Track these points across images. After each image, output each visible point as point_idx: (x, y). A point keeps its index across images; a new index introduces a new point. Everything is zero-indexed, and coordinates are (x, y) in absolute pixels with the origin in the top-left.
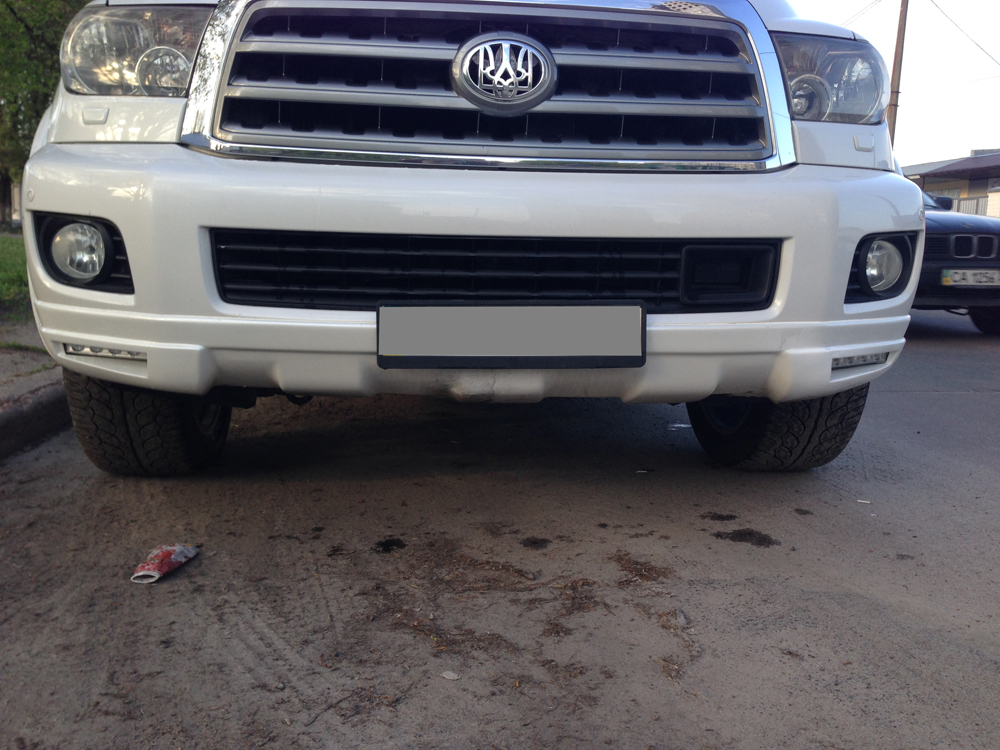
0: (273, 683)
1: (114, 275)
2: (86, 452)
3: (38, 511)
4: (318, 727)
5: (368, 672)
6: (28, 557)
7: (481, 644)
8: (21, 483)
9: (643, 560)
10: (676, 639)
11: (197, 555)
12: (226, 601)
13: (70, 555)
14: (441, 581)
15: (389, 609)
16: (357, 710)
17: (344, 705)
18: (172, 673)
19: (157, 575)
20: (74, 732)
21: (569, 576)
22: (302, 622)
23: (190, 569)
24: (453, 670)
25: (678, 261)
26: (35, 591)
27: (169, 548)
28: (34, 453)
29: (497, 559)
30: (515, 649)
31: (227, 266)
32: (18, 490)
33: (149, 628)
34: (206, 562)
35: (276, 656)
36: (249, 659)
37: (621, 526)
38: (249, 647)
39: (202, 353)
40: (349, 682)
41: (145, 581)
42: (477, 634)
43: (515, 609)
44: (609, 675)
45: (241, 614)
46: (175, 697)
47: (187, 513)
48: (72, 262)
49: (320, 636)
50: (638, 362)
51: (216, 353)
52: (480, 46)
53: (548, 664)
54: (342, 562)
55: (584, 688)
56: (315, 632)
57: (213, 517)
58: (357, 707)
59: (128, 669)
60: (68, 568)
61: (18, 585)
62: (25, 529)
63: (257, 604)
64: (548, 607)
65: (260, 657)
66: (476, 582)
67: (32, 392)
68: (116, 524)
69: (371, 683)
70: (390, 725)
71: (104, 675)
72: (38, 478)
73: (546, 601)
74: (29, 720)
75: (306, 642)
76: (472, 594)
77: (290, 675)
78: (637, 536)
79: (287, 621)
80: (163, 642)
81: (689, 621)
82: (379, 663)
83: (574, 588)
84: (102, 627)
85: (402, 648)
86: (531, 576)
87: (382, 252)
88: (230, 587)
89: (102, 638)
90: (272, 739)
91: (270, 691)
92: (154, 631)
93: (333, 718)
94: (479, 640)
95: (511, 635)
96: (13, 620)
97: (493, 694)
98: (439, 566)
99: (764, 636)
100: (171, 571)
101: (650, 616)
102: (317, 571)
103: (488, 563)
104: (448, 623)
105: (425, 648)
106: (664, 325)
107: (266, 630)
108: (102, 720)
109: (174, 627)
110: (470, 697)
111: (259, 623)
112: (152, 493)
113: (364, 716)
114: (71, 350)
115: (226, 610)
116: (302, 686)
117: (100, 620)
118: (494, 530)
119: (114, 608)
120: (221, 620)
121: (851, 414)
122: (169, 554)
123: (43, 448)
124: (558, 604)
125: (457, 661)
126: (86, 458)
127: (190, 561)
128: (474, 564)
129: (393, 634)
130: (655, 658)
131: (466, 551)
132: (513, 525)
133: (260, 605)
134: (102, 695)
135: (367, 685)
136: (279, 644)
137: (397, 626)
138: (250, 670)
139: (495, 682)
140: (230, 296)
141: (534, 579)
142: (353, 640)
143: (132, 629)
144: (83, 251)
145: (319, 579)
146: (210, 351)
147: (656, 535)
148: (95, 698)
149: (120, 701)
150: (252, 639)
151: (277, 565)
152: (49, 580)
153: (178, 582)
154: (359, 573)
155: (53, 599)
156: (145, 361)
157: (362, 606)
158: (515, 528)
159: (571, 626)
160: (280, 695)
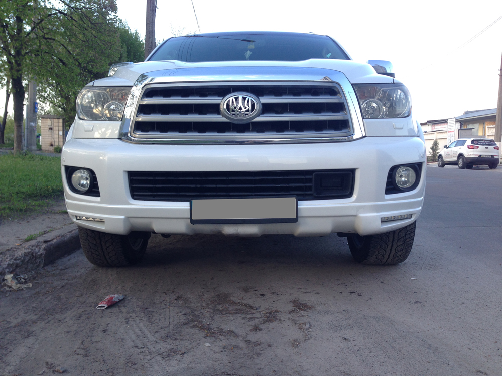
0: (140, 345)
1: (93, 190)
2: (87, 257)
3: (66, 281)
4: (153, 361)
5: (177, 343)
6: (59, 299)
7: (224, 334)
8: (61, 270)
9: (304, 303)
10: (302, 333)
11: (124, 298)
12: (131, 316)
13: (76, 298)
14: (218, 310)
15: (194, 321)
16: (168, 356)
17: (164, 354)
18: (105, 342)
19: (106, 306)
20: (66, 361)
21: (271, 309)
22: (158, 325)
23: (120, 304)
24: (210, 343)
25: (311, 179)
26: (60, 312)
27: (113, 296)
28: (69, 257)
29: (243, 302)
30: (237, 336)
31: (134, 186)
32: (60, 273)
33: (100, 326)
34: (127, 301)
35: (144, 336)
36: (134, 337)
37: (301, 289)
38: (135, 333)
39: (124, 219)
40: (169, 346)
41: (102, 309)
42: (224, 331)
43: (243, 321)
44: (269, 346)
45: (135, 321)
46: (103, 350)
47: (124, 282)
48: (79, 184)
49: (163, 330)
50: (295, 220)
51: (130, 219)
52: (231, 98)
53: (248, 342)
54: (180, 302)
55: (258, 350)
56: (161, 328)
57: (133, 284)
58: (169, 355)
59: (89, 340)
60: (74, 303)
61: (54, 310)
62: (60, 288)
63: (142, 318)
64: (256, 321)
65: (138, 337)
66: (232, 310)
67: (69, 232)
68: (95, 286)
69: (177, 347)
70: (179, 361)
71: (80, 342)
72: (69, 268)
73: (257, 318)
74: (51, 356)
75: (157, 332)
76: (228, 315)
77: (147, 343)
78: (306, 293)
79: (152, 324)
80: (103, 331)
81: (310, 326)
82: (182, 340)
83: (270, 313)
84: (82, 325)
85: (193, 335)
86: (255, 309)
87: (192, 178)
88: (133, 311)
89: (82, 329)
90: (135, 365)
91: (138, 348)
92: (101, 327)
93: (159, 358)
94: (224, 332)
95: (237, 331)
96: (50, 322)
97: (222, 352)
98: (219, 304)
99: (338, 333)
100: (112, 305)
101: (296, 324)
102: (170, 306)
103: (239, 303)
104: (214, 326)
105: (202, 334)
106: (306, 205)
107: (143, 327)
108: (77, 357)
109: (109, 325)
110: (213, 352)
111: (141, 325)
112: (112, 274)
113: (171, 358)
114: (78, 218)
115: (130, 320)
116: (151, 348)
117: (83, 323)
118: (246, 290)
119: (88, 318)
120: (127, 323)
121: (408, 240)
122: (112, 298)
123: (72, 255)
124: (261, 320)
125: (213, 339)
126: (86, 260)
127: (120, 301)
128: (234, 303)
129: (191, 330)
130: (291, 340)
131: (232, 298)
132: (255, 288)
133: (143, 318)
134: (78, 348)
135: (175, 347)
136: (147, 332)
137: (194, 327)
138: (133, 341)
139: (224, 348)
140: (135, 197)
141: (256, 310)
142: (175, 332)
143: (93, 326)
144: (84, 179)
145: (169, 309)
146: (128, 218)
147: (314, 292)
148: (75, 350)
149: (84, 351)
150: (137, 330)
151: (154, 303)
152: (66, 308)
153: (114, 309)
154: (186, 307)
155: (66, 315)
156: (104, 222)
157: (183, 319)
158: (256, 289)
159: (262, 328)
160: (142, 350)
